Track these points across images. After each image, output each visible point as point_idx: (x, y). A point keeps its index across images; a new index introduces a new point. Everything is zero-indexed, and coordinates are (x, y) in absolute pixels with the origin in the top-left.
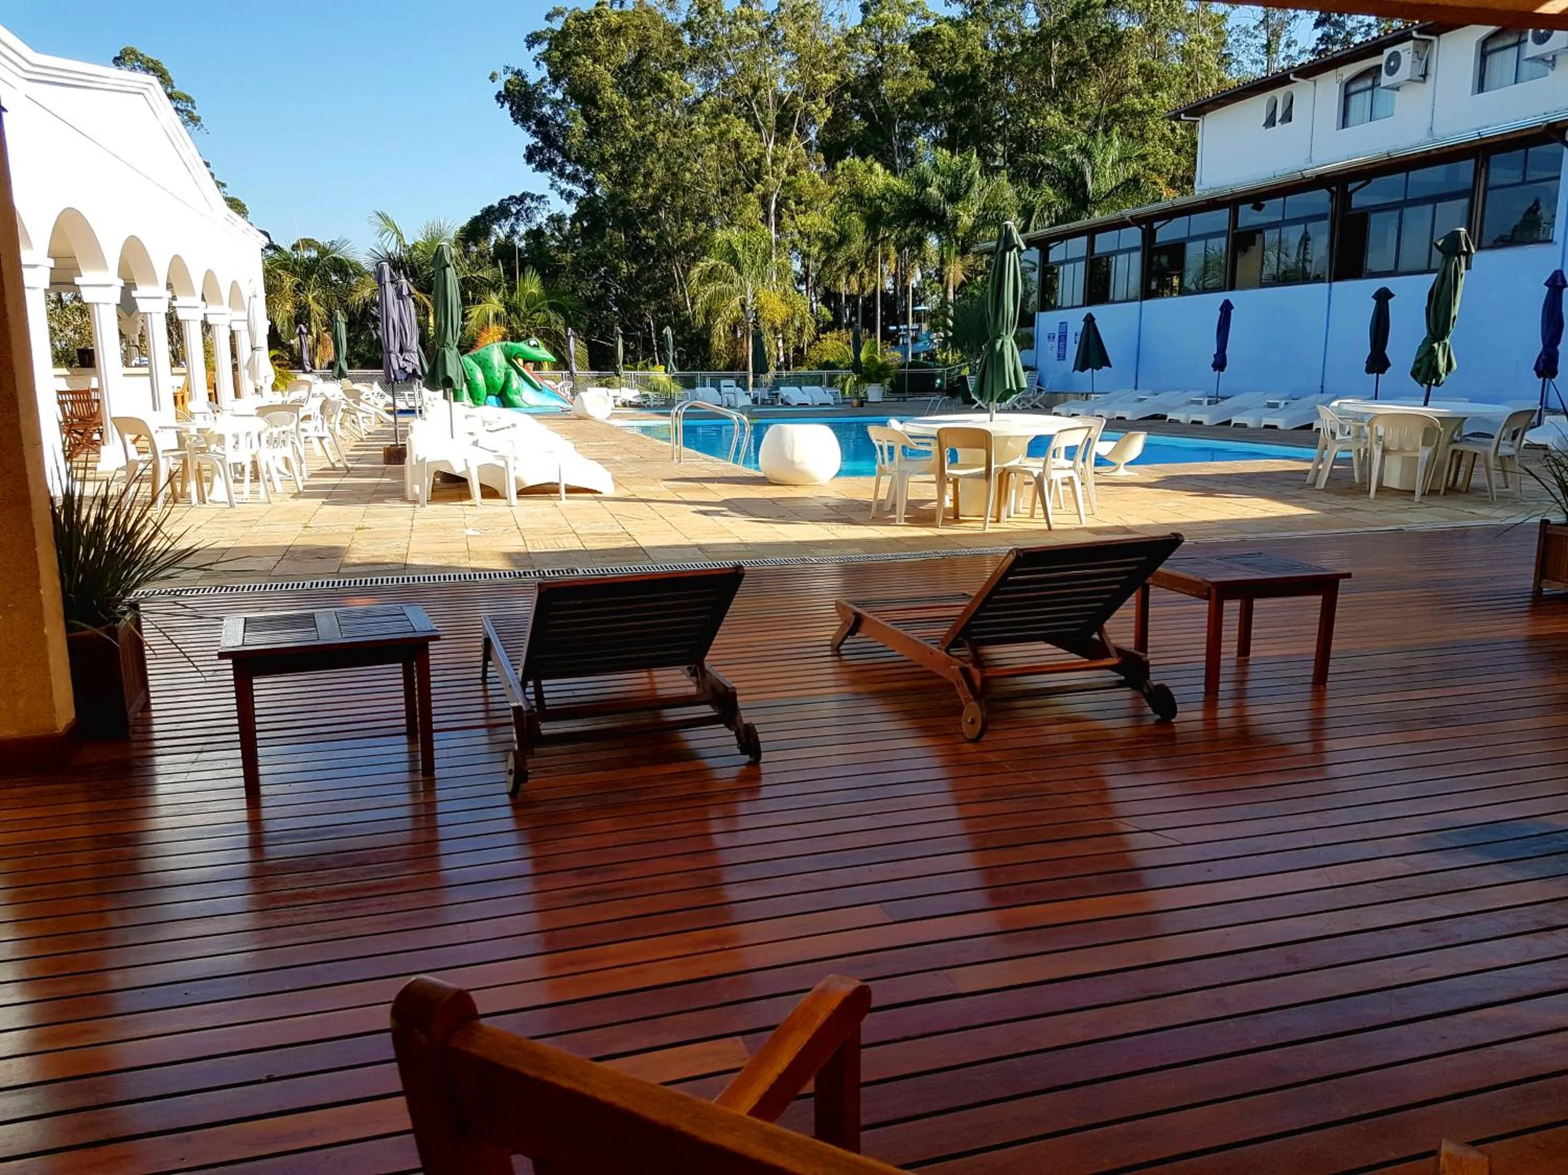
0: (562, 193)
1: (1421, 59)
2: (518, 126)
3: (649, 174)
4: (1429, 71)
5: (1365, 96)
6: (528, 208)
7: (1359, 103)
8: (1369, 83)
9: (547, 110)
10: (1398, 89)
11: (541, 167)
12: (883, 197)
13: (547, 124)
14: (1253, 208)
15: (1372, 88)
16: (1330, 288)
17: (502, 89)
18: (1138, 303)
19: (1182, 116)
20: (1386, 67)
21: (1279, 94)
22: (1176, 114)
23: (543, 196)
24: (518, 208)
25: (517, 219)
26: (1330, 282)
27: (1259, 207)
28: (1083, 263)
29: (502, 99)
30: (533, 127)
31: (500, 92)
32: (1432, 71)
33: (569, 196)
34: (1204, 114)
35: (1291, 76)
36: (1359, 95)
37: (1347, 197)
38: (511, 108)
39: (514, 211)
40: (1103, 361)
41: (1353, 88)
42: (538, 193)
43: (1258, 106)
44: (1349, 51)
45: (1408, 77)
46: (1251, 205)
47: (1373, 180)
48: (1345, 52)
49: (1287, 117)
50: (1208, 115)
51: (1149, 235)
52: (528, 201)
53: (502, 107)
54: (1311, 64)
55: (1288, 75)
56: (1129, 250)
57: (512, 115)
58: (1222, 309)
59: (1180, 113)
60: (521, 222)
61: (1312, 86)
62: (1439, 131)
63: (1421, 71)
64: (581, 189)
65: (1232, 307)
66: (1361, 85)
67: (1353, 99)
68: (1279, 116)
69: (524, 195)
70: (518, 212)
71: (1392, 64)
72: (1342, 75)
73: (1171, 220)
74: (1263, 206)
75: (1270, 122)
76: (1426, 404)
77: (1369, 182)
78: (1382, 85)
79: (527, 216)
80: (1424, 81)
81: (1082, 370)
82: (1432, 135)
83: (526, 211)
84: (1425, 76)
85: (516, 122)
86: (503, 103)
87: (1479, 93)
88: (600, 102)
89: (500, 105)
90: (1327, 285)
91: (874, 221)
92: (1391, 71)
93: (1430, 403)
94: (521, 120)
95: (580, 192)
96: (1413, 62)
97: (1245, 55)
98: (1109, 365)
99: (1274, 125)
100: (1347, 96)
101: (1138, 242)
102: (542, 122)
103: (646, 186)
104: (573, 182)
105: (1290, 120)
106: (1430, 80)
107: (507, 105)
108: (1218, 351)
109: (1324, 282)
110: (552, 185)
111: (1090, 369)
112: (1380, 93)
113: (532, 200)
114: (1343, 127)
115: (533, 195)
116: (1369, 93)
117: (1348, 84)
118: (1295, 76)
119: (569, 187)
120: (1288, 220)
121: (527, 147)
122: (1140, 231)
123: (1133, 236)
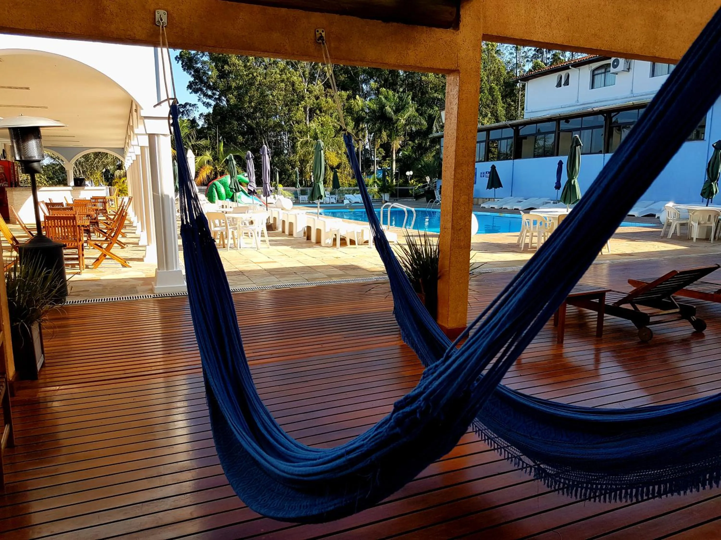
0: (204, 103)
1: (628, 62)
2: (185, 72)
3: (251, 97)
4: (631, 67)
5: (601, 76)
6: (188, 110)
7: (599, 79)
8: (603, 70)
9: (199, 65)
10: (617, 74)
11: (196, 91)
12: (363, 110)
13: (199, 72)
14: (565, 122)
15: (605, 73)
16: (604, 156)
17: (178, 55)
18: (512, 161)
19: (519, 81)
20: (612, 65)
21: (563, 74)
22: (516, 80)
23: (195, 105)
24: (183, 109)
25: (182, 115)
26: (604, 154)
27: (567, 122)
28: (484, 143)
29: (178, 59)
30: (193, 73)
31: (177, 56)
32: (632, 67)
33: (208, 105)
34: (528, 80)
35: (570, 67)
36: (599, 76)
37: (611, 118)
38: (182, 64)
39: (181, 111)
40: (500, 185)
41: (596, 72)
42: (193, 103)
43: (553, 78)
44: (597, 57)
45: (623, 69)
46: (564, 121)
47: (620, 113)
48: (595, 58)
49: (567, 83)
50: (530, 81)
51: (517, 132)
52: (188, 107)
53: (178, 63)
54: (579, 62)
55: (569, 66)
56: (507, 138)
57: (182, 67)
58: (559, 164)
59: (518, 80)
60: (184, 116)
61: (578, 71)
62: (635, 92)
63: (628, 67)
64: (213, 102)
65: (563, 163)
66: (599, 71)
67: (596, 77)
68: (563, 82)
69: (186, 104)
70: (183, 111)
71: (615, 64)
72: (591, 67)
73: (525, 126)
74: (569, 121)
75: (559, 85)
76: (707, 206)
77: (619, 113)
78: (611, 72)
79: (187, 113)
80: (629, 71)
81: (491, 188)
82: (632, 93)
83: (186, 111)
84: (629, 69)
85: (184, 70)
86: (178, 61)
87: (652, 77)
88: (230, 63)
89: (177, 62)
90: (603, 155)
91: (358, 120)
92: (615, 67)
93: (709, 205)
94: (187, 69)
95: (213, 103)
96: (625, 63)
97: (506, 51)
98: (502, 187)
99: (561, 86)
100: (593, 76)
101: (512, 135)
102: (197, 71)
103: (250, 102)
104: (210, 99)
105: (568, 85)
106: (631, 71)
107: (180, 62)
108: (557, 181)
109: (601, 153)
110: (199, 100)
111: (493, 188)
112: (609, 75)
113: (190, 106)
114: (592, 88)
115: (190, 104)
116: (603, 75)
117: (594, 71)
118: (572, 67)
119: (208, 100)
120: (584, 128)
121: (190, 82)
122: (513, 130)
123: (510, 132)
